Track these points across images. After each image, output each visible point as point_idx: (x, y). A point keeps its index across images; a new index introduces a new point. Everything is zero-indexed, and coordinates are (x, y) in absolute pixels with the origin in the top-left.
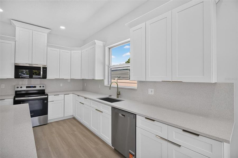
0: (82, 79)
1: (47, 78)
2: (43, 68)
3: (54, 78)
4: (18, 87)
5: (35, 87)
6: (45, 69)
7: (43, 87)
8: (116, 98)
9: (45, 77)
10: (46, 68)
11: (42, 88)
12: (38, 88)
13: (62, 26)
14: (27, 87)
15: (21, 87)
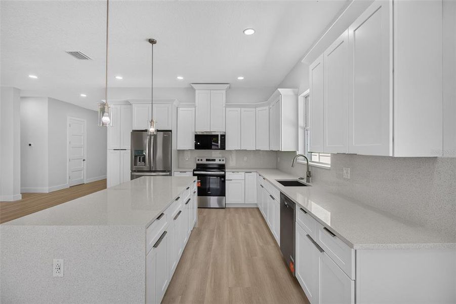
1: (226, 149)
2: (221, 136)
3: (234, 149)
4: (198, 160)
5: (214, 160)
6: (223, 137)
7: (223, 160)
8: (305, 182)
9: (223, 147)
11: (221, 162)
12: (217, 162)
13: (240, 76)
14: (207, 160)
15: (201, 160)
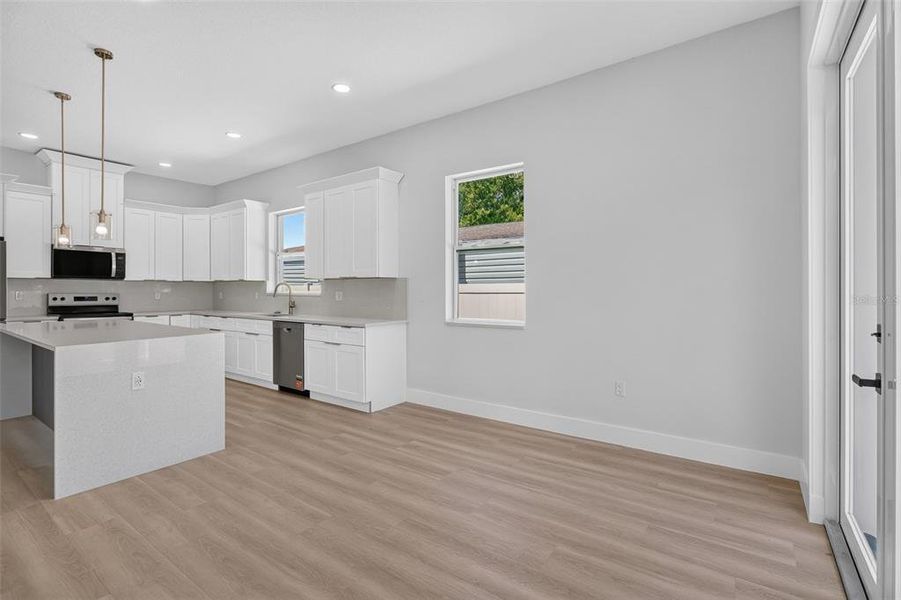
0: (212, 280)
1: (126, 278)
2: (117, 255)
3: (143, 279)
4: (55, 299)
5: (95, 299)
6: (121, 257)
7: (115, 299)
9: (121, 275)
10: (123, 255)
11: (111, 302)
12: (101, 301)
14: (76, 299)
15: (63, 299)
